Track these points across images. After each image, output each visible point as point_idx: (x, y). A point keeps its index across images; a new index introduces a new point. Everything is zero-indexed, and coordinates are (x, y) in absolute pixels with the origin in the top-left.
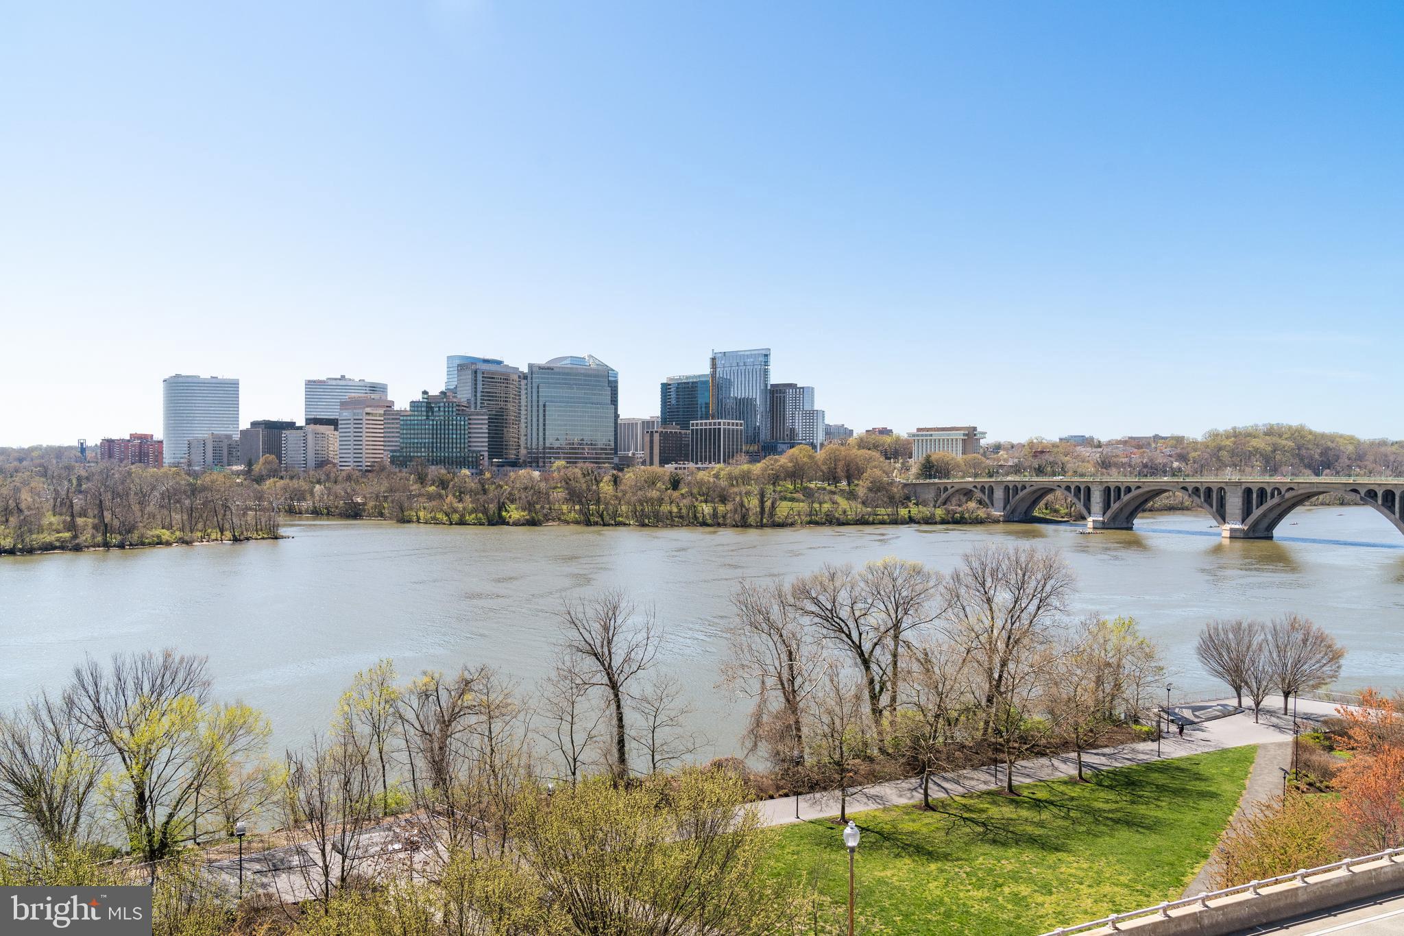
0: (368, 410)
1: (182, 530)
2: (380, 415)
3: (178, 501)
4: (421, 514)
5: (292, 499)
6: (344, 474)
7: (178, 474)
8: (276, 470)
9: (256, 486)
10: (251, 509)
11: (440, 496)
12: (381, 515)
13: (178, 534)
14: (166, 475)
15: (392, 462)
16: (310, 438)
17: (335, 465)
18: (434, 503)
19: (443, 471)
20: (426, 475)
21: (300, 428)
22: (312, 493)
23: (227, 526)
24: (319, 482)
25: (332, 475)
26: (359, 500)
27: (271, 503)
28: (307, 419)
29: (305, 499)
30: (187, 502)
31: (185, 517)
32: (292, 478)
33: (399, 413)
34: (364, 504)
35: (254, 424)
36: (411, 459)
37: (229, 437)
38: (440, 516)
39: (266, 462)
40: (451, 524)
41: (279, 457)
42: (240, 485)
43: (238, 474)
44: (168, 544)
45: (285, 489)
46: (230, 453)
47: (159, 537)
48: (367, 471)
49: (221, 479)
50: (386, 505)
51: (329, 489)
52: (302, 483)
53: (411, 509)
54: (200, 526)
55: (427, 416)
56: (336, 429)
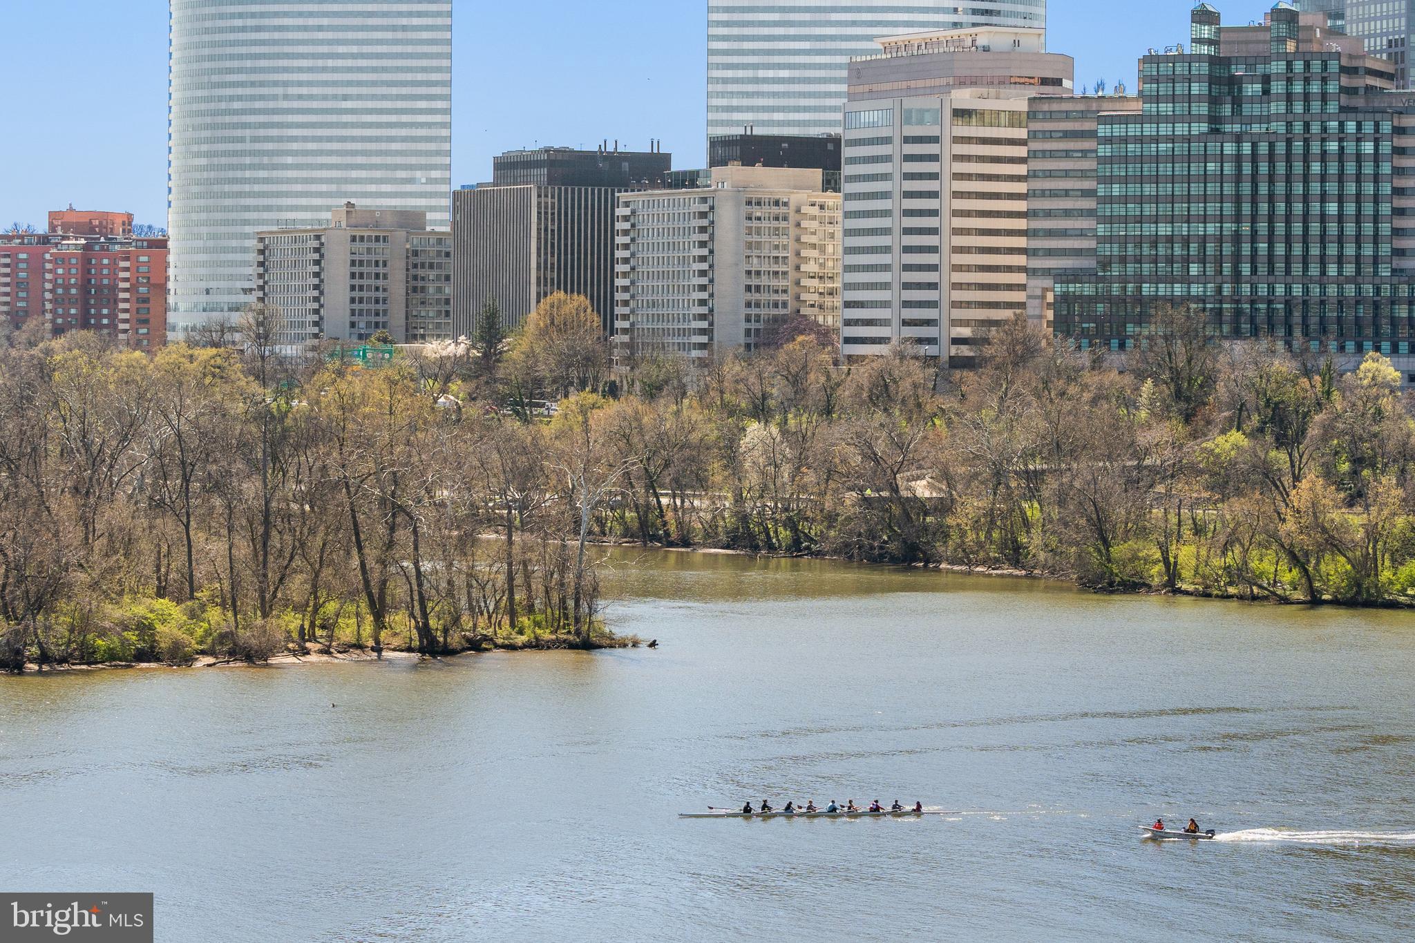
0: (964, 97)
1: (231, 602)
2: (1014, 119)
3: (217, 485)
4: (1185, 554)
5: (652, 485)
6: (862, 375)
7: (219, 373)
8: (589, 360)
9: (513, 425)
10: (491, 521)
11: (1268, 478)
12: (1015, 553)
13: (215, 616)
14: (175, 379)
15: (1063, 325)
16: (727, 220)
17: (825, 336)
18: (1237, 508)
19: (1282, 365)
20: (1210, 380)
21: (688, 180)
22: (731, 456)
23: (399, 590)
24: (760, 411)
25: (815, 380)
26: (922, 489)
27: (569, 496)
28: (715, 143)
29: (701, 482)
30: (251, 488)
31: (243, 549)
32: (652, 391)
33: (1090, 108)
34: (944, 507)
35: (507, 167)
36: (1143, 309)
37: (411, 220)
38: (1266, 564)
39: (556, 325)
40: (1315, 602)
41: (605, 305)
42: (455, 418)
43: (444, 372)
44: (179, 657)
45: (624, 437)
46: (415, 287)
47: (144, 628)
48: (957, 363)
49: (378, 391)
50: (1033, 511)
51: (800, 440)
52: (691, 411)
53: (1143, 533)
54: (297, 586)
55: (1214, 120)
56: (831, 184)
